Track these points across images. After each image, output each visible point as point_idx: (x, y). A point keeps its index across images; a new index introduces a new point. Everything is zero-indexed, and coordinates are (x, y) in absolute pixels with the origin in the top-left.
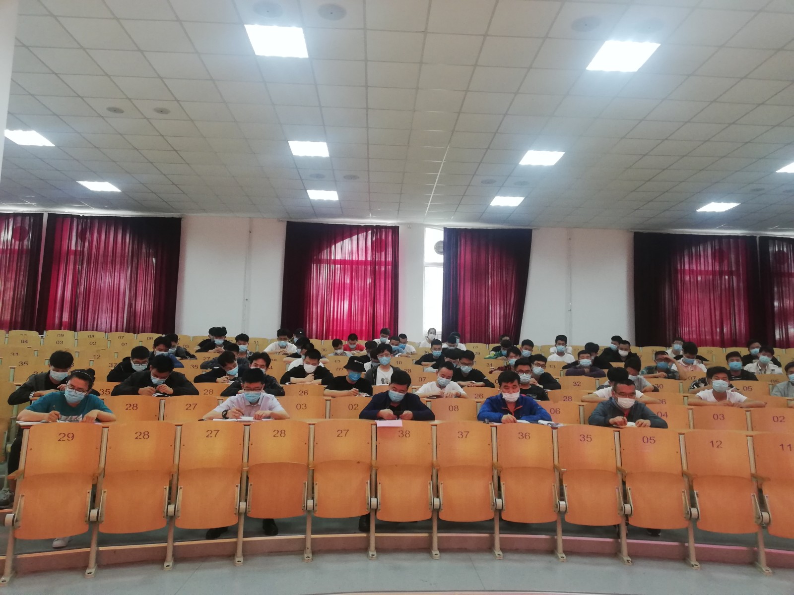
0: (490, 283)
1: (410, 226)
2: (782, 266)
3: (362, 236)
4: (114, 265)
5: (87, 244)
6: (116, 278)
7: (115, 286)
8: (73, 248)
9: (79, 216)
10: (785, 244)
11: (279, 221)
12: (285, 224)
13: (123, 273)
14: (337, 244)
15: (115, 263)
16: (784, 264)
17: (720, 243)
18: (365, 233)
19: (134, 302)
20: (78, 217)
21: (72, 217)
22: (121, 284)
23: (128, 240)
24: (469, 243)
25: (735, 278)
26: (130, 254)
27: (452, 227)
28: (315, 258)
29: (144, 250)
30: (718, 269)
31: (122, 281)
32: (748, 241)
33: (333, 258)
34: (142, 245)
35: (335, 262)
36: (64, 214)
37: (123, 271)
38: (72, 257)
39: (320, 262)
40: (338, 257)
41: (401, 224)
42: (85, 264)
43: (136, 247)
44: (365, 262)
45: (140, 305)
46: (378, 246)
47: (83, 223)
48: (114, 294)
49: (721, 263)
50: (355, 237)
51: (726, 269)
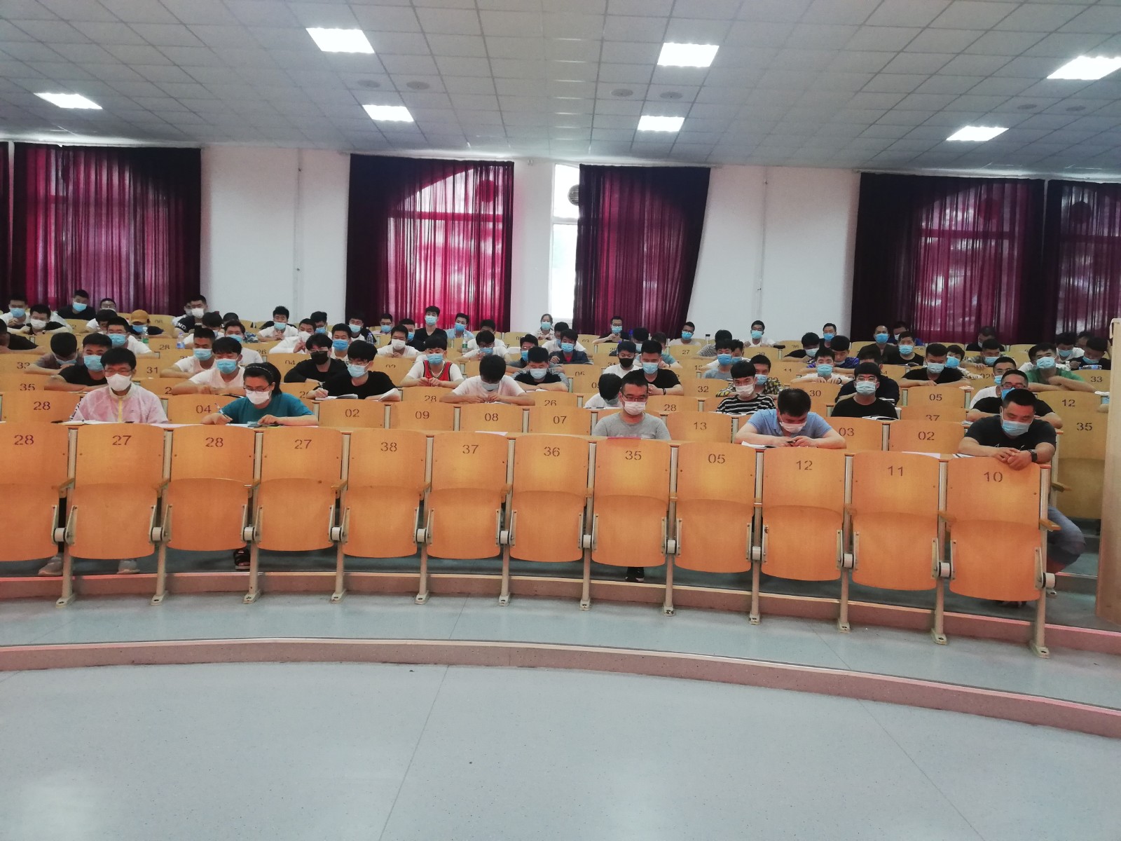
0: (645, 249)
1: (531, 161)
2: (1079, 226)
3: (460, 177)
4: (110, 217)
5: (71, 188)
6: (114, 236)
7: (114, 248)
8: (53, 192)
9: (57, 145)
10: (1086, 191)
11: (341, 153)
12: (349, 158)
13: (124, 231)
14: (423, 190)
15: (112, 214)
16: (1081, 223)
17: (989, 191)
18: (464, 173)
19: (141, 271)
20: (56, 147)
21: (48, 148)
22: (122, 245)
23: (127, 182)
24: (616, 188)
25: (1006, 243)
26: (132, 202)
27: (592, 164)
28: (393, 209)
29: (151, 196)
30: (981, 230)
31: (124, 242)
32: (1033, 186)
33: (418, 209)
34: (147, 189)
35: (422, 216)
36: (37, 143)
37: (124, 226)
38: (53, 206)
39: (400, 215)
40: (426, 208)
41: (516, 158)
42: (71, 214)
43: (139, 190)
44: (465, 217)
45: (149, 275)
46: (485, 192)
47: (63, 156)
48: (114, 260)
49: (987, 219)
50: (450, 179)
51: (994, 229)
